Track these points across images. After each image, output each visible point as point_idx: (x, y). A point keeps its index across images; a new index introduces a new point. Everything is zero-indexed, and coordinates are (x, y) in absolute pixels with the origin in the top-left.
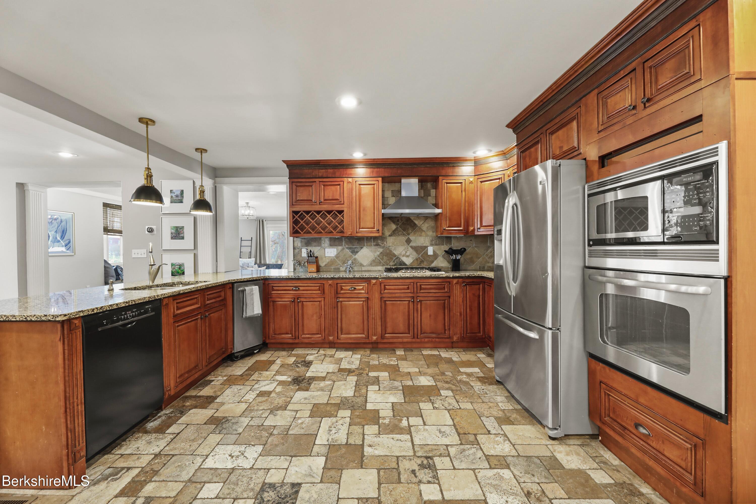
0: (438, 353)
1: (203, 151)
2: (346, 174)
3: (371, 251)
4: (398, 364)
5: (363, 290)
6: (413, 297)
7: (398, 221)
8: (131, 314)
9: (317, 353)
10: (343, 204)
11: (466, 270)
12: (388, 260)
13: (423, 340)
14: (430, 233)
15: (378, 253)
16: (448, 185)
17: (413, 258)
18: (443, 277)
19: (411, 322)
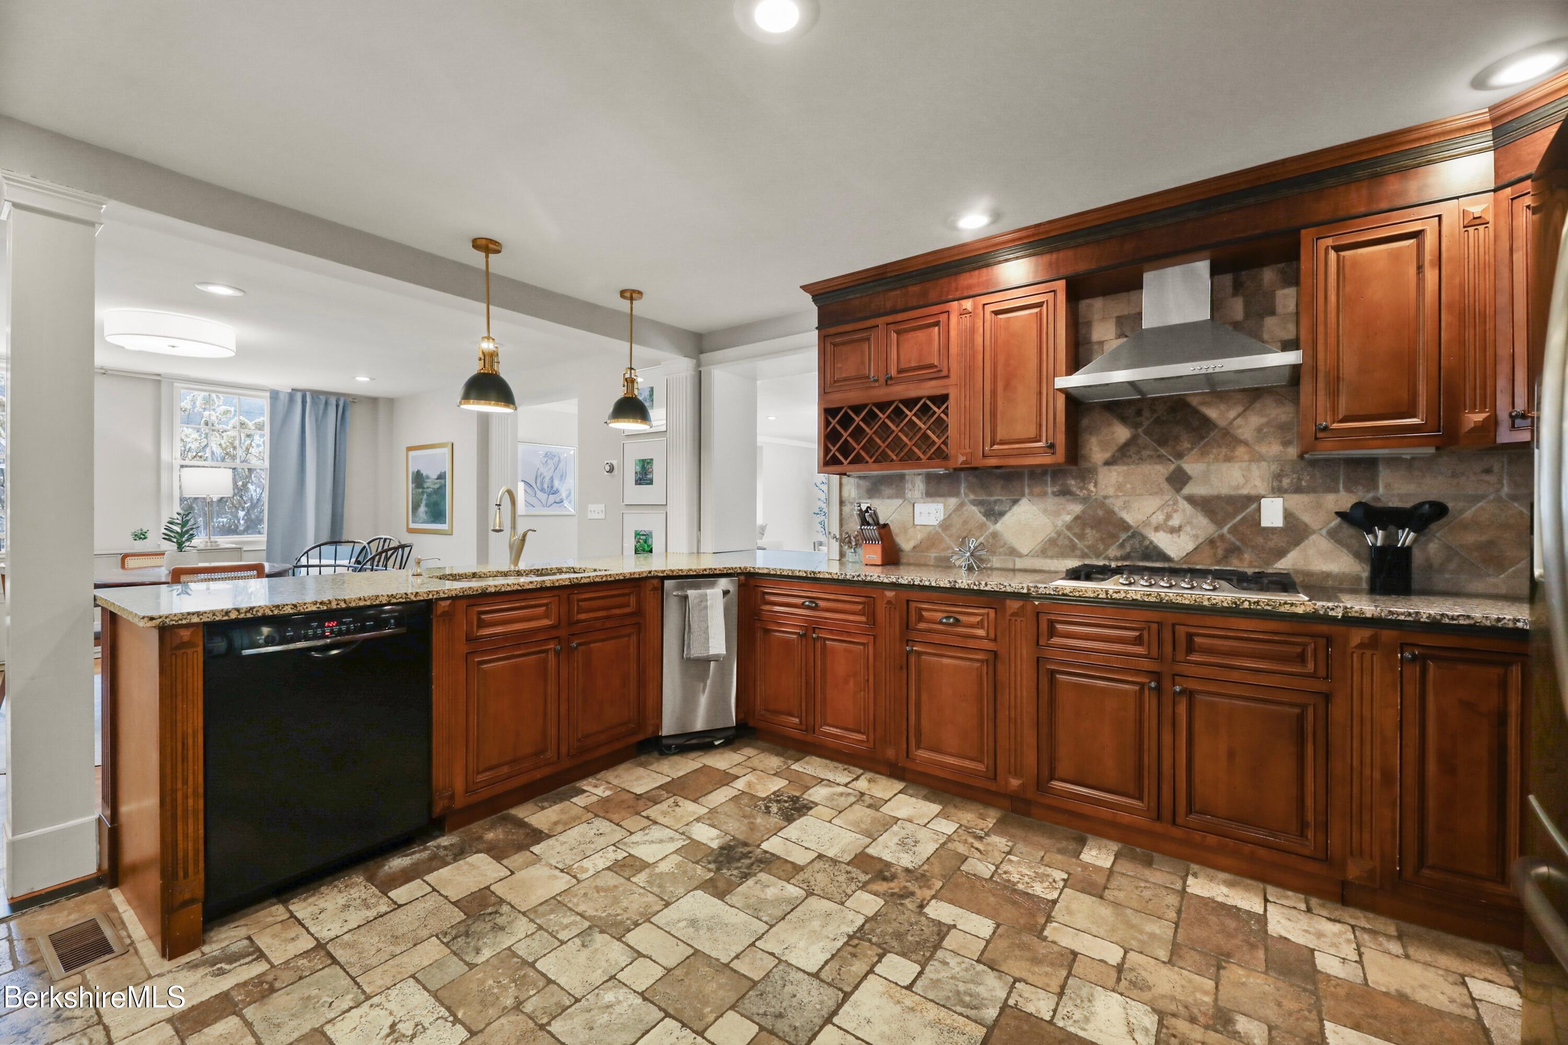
0: (1258, 908)
1: (634, 295)
2: (957, 289)
3: (1045, 511)
4: (1055, 902)
5: (982, 628)
6: (1157, 676)
7: (1139, 413)
8: (336, 629)
9: (846, 785)
10: (947, 377)
11: (1428, 592)
12: (1102, 539)
13: (1197, 836)
14: (1273, 448)
15: (1068, 518)
16: (1342, 254)
17: (1196, 536)
18: (1295, 615)
19: (1149, 760)
